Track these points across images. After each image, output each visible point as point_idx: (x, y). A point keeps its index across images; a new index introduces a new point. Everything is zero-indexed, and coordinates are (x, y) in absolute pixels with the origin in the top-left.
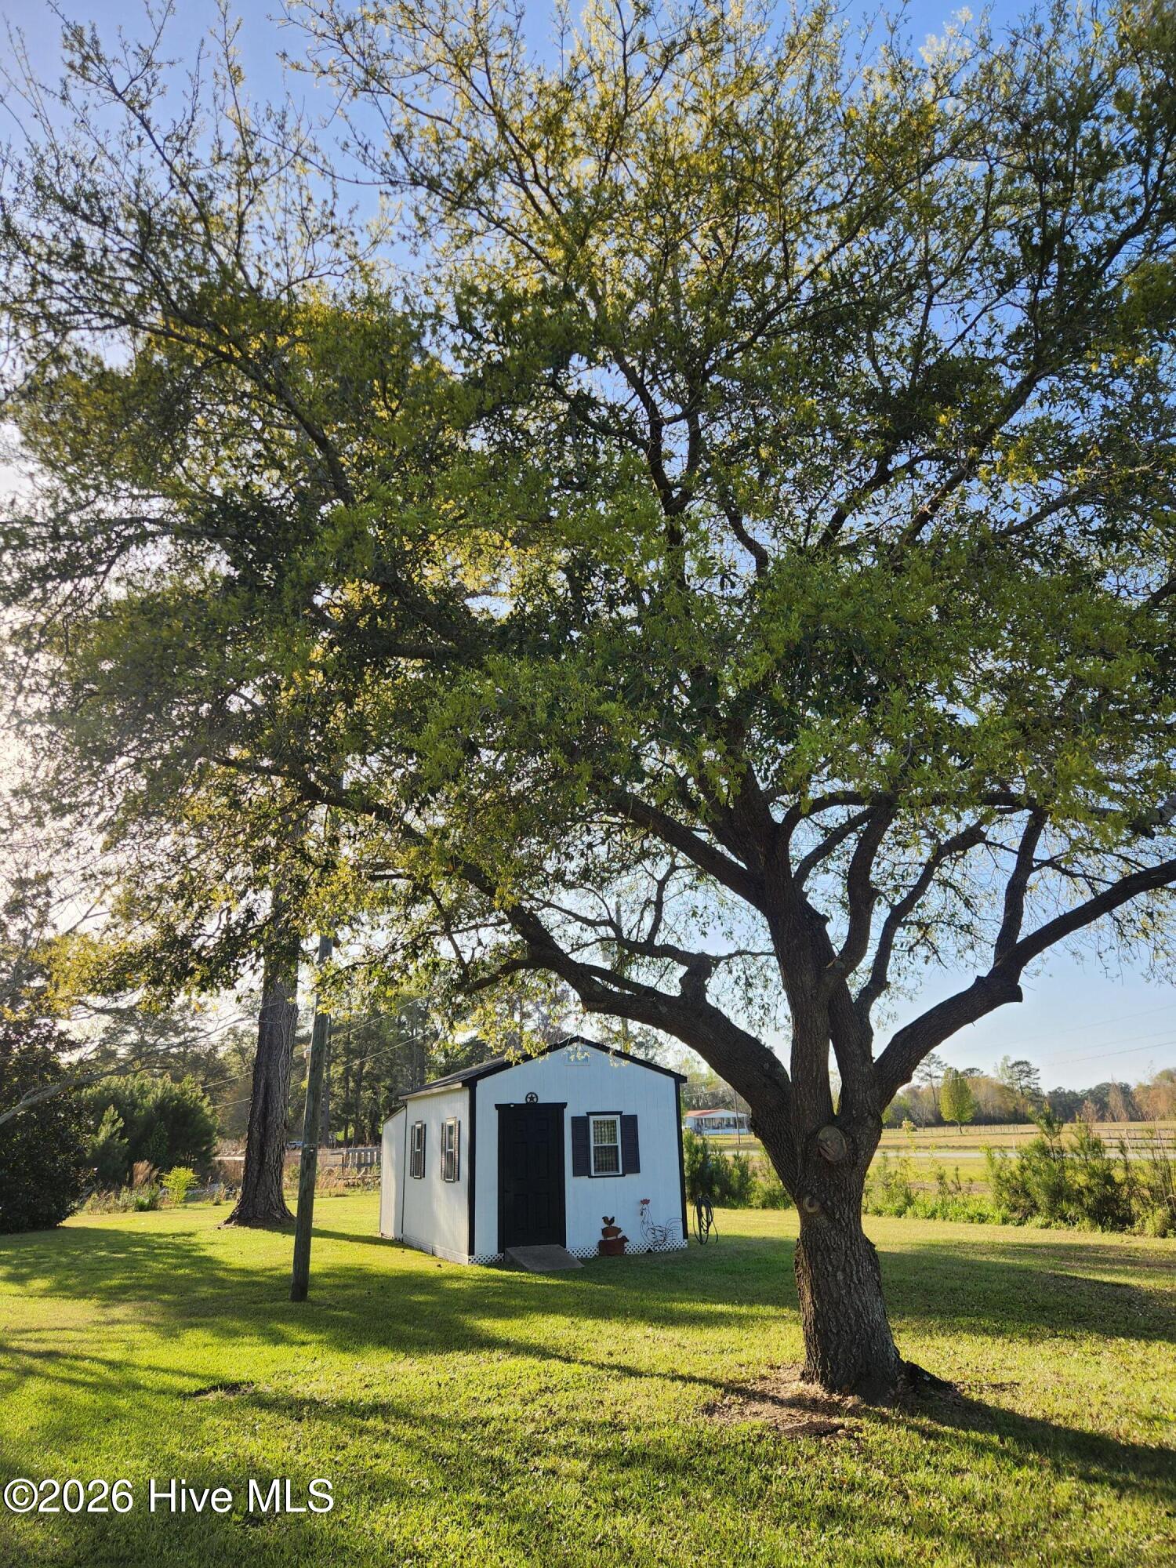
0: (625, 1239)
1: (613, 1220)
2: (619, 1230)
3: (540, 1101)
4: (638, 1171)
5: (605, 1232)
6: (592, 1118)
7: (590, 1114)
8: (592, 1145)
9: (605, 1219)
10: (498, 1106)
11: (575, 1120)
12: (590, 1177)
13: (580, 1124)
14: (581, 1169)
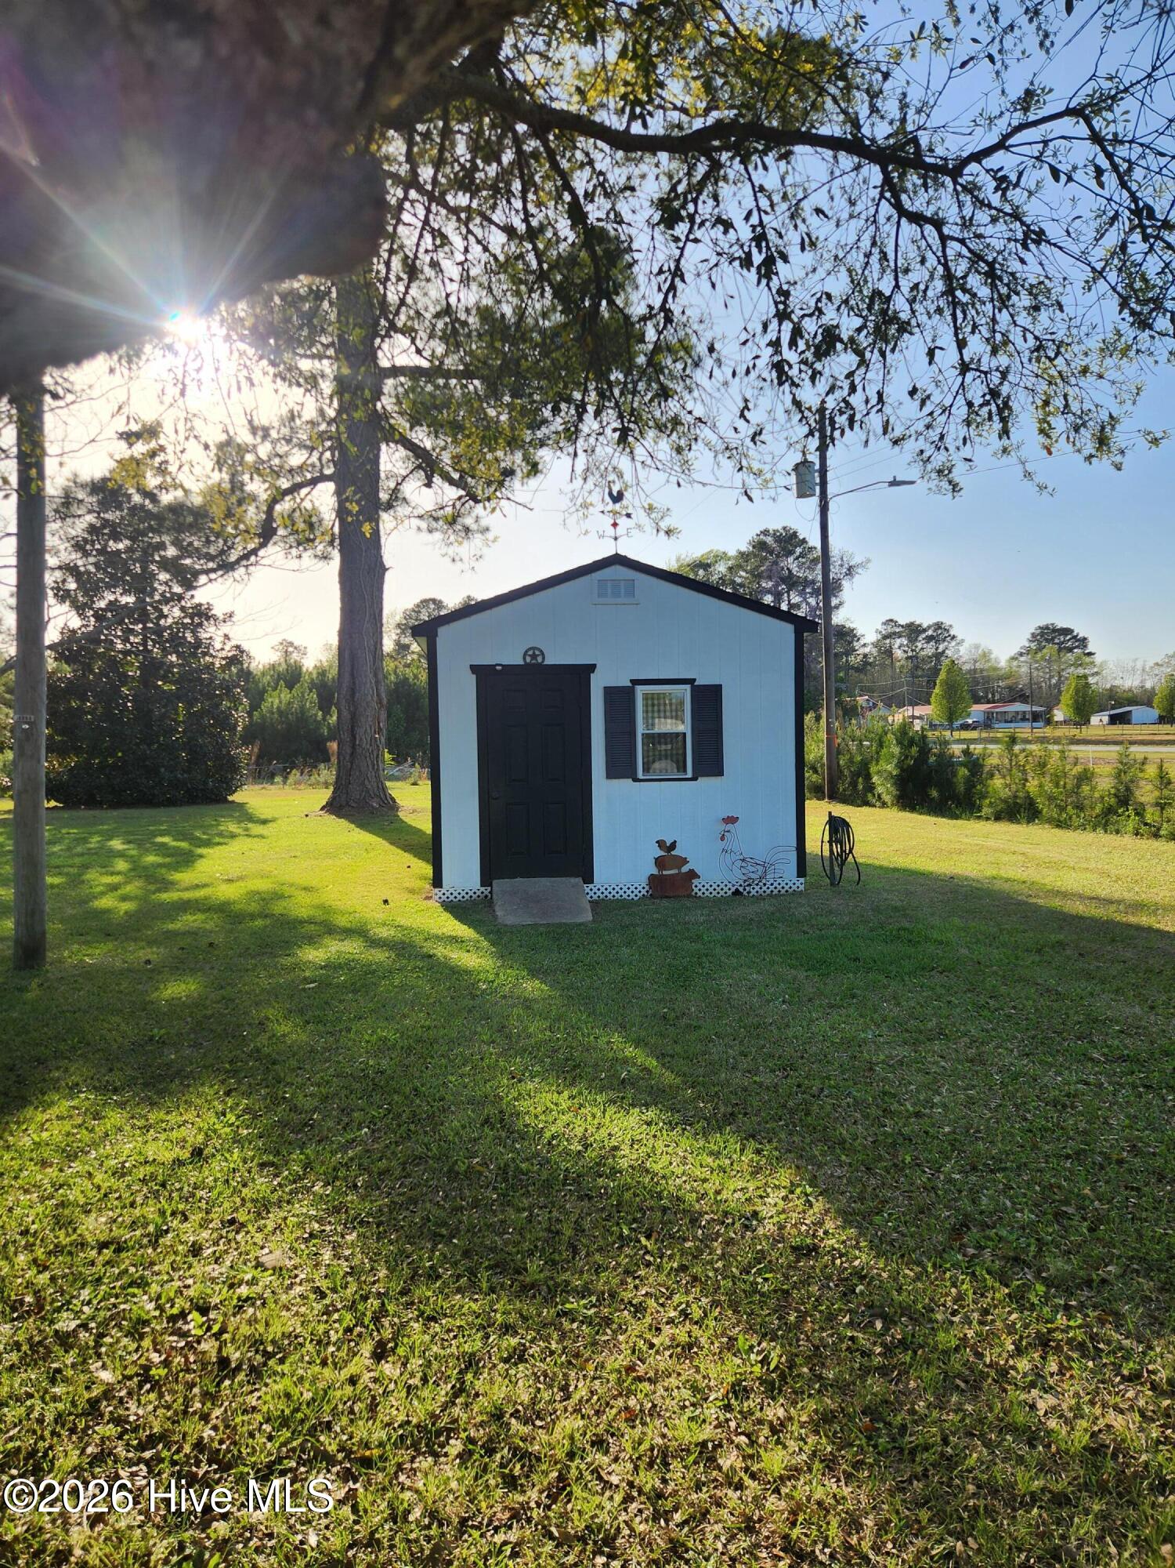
0: (693, 874)
1: (673, 846)
2: (685, 861)
3: (549, 661)
4: (720, 773)
5: (659, 862)
6: (640, 690)
7: (635, 682)
8: (641, 729)
9: (661, 844)
10: (474, 669)
11: (610, 692)
12: (636, 780)
13: (620, 700)
14: (621, 766)
